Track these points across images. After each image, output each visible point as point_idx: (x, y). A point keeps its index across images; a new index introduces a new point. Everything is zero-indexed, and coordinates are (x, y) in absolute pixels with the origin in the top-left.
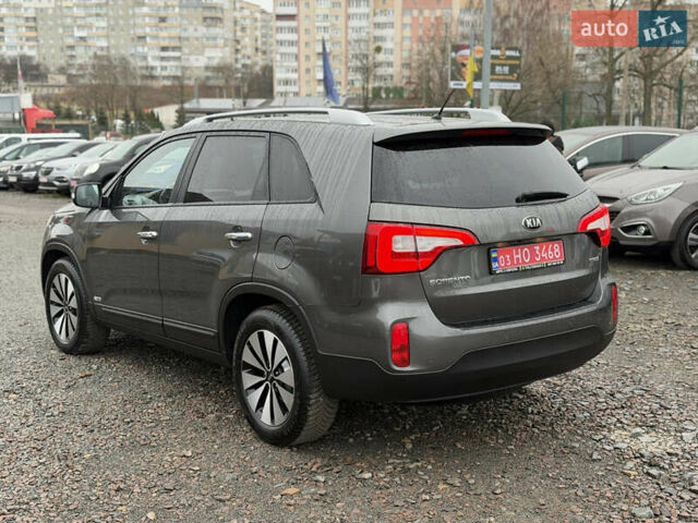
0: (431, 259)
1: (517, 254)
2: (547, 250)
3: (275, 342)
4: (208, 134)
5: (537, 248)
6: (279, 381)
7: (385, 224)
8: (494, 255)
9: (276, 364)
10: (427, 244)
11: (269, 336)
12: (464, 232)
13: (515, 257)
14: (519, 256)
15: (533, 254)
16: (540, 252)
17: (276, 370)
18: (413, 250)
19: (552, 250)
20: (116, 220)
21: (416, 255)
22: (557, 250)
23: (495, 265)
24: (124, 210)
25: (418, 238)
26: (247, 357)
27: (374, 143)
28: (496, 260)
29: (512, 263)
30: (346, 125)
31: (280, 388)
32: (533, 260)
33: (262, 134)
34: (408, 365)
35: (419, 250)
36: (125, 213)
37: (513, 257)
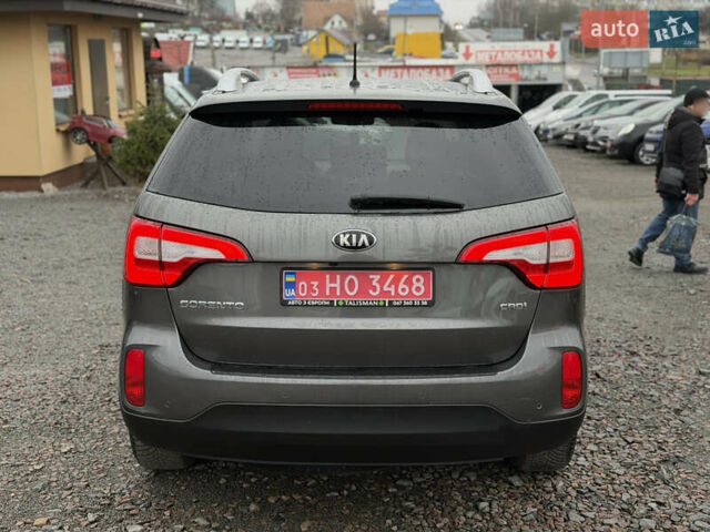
0: (182, 273)
1: (333, 280)
2: (396, 282)
5: (375, 278)
8: (289, 279)
10: (174, 252)
12: (229, 241)
13: (329, 285)
14: (337, 285)
15: (366, 286)
16: (381, 283)
18: (156, 258)
19: (409, 283)
21: (161, 265)
22: (421, 285)
23: (289, 294)
25: (163, 242)
28: (292, 285)
29: (322, 295)
32: (363, 291)
34: (142, 405)
35: (164, 259)
37: (322, 287)
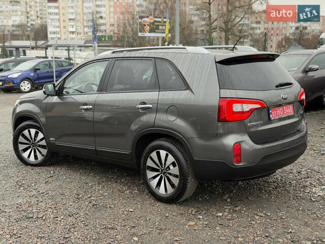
0: (249, 114)
1: (278, 110)
2: (288, 109)
3: (167, 155)
4: (117, 59)
5: (285, 108)
6: (168, 173)
7: (229, 99)
8: (271, 111)
9: (167, 166)
10: (247, 107)
11: (163, 153)
12: (261, 101)
14: (279, 112)
15: (284, 111)
17: (167, 168)
18: (241, 110)
19: (290, 108)
20: (61, 101)
21: (242, 113)
23: (271, 116)
24: (65, 96)
25: (243, 105)
26: (150, 163)
27: (216, 62)
28: (271, 114)
29: (277, 116)
30: (198, 54)
31: (169, 176)
32: (283, 113)
33: (151, 59)
34: (240, 162)
35: (244, 110)
36: (66, 98)
37: (277, 112)
